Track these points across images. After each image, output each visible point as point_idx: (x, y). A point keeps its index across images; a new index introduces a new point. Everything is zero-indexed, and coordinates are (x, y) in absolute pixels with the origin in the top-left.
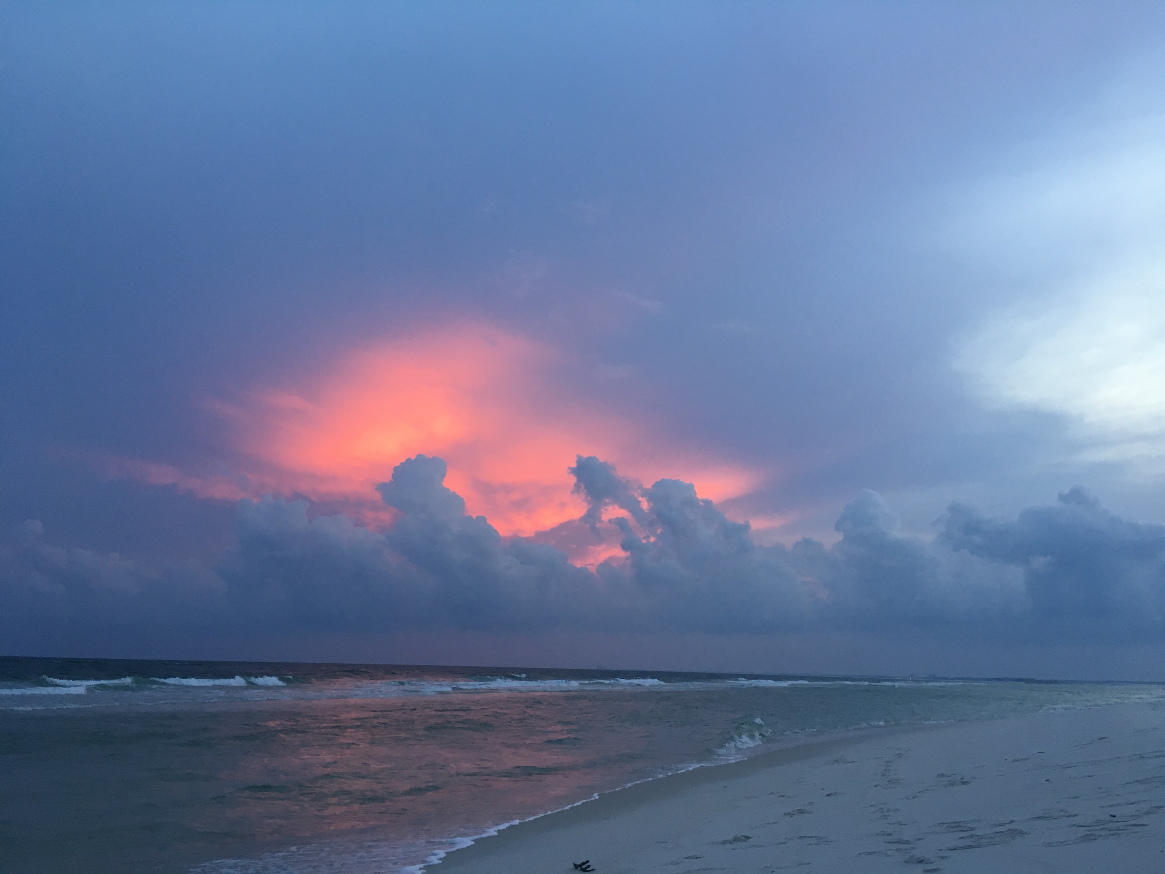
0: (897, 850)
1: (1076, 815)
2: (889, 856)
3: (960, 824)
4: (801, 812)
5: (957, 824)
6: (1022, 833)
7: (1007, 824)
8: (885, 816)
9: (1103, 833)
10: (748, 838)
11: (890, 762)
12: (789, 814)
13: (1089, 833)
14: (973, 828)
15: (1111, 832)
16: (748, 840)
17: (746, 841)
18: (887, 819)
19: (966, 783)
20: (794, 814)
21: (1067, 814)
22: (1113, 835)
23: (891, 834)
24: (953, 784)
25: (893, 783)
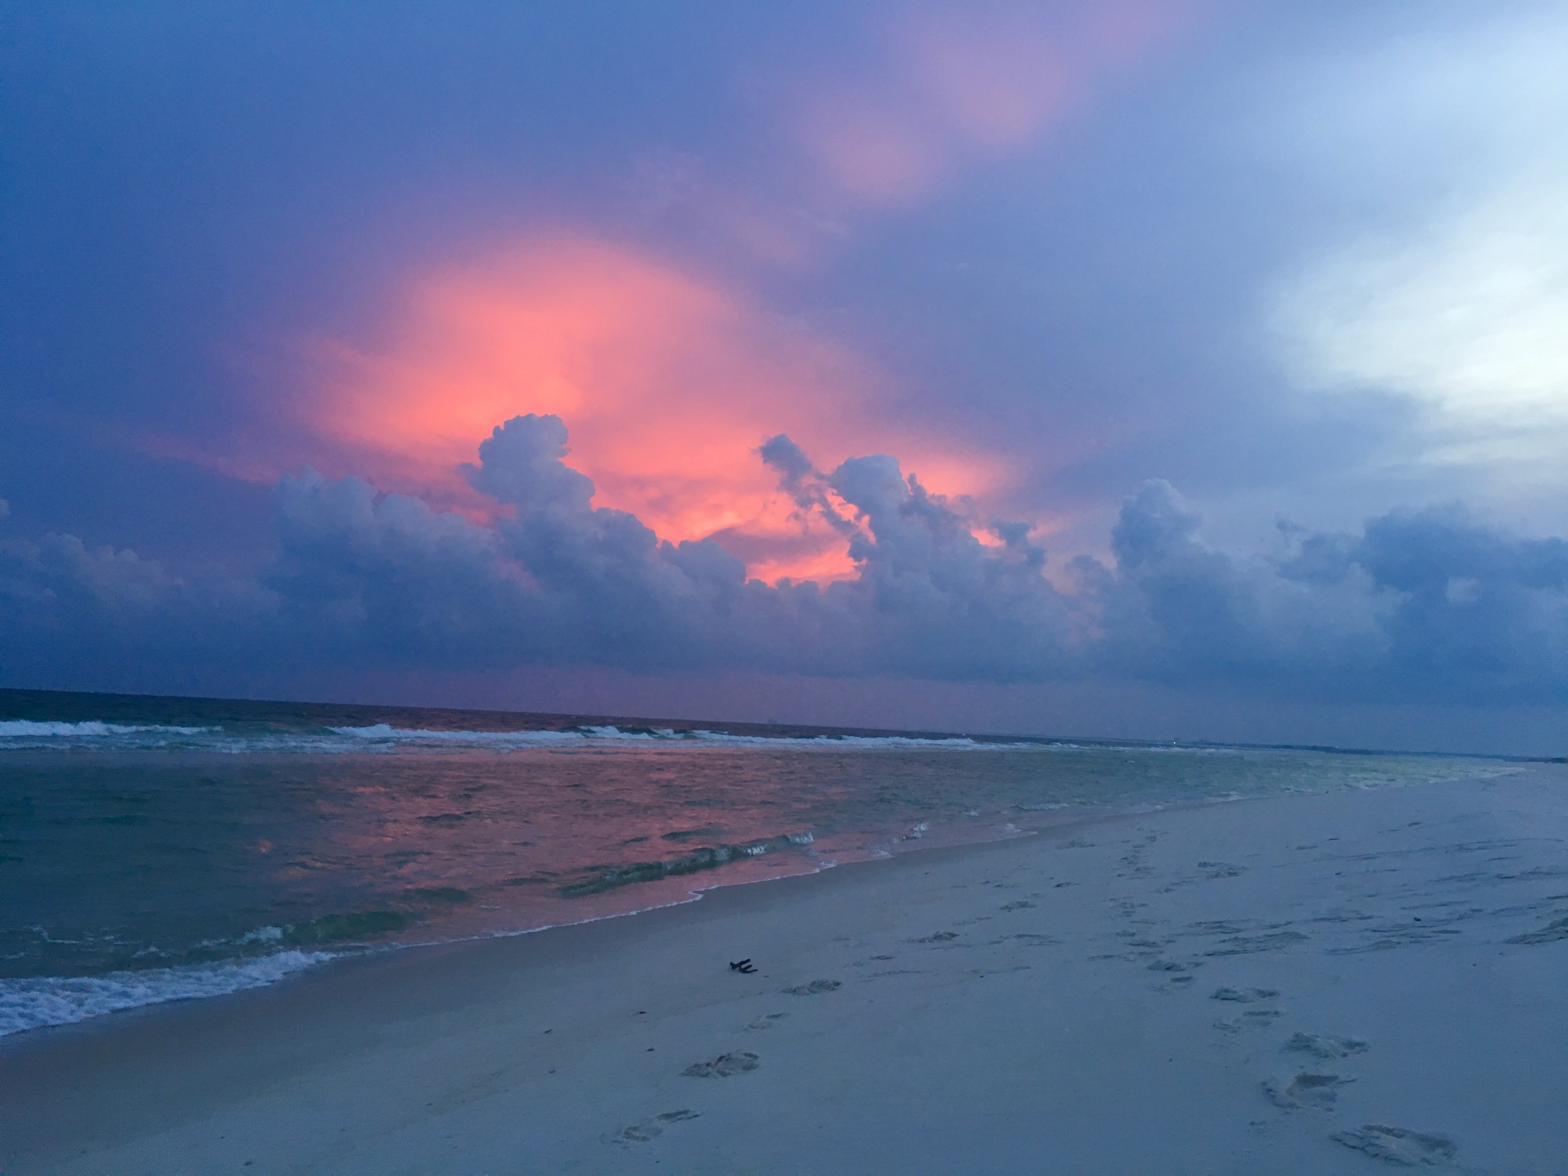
0: (1141, 954)
1: (1370, 917)
2: (1130, 961)
3: (1224, 924)
4: (1023, 905)
5: (1219, 924)
6: (1299, 937)
7: (1281, 925)
8: (1127, 912)
9: (1402, 940)
10: (953, 935)
11: (1141, 846)
12: (1007, 907)
13: (1384, 939)
14: (1239, 929)
15: (1413, 939)
16: (953, 938)
17: (950, 940)
18: (1130, 916)
19: (1235, 874)
20: (1013, 908)
21: (1359, 916)
22: (1415, 942)
23: (1133, 935)
24: (1217, 875)
25: (1142, 872)
